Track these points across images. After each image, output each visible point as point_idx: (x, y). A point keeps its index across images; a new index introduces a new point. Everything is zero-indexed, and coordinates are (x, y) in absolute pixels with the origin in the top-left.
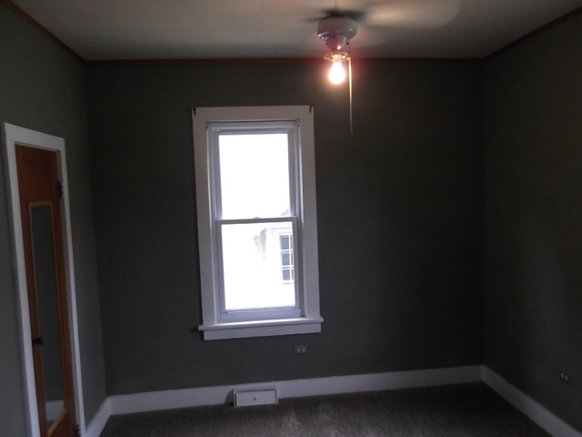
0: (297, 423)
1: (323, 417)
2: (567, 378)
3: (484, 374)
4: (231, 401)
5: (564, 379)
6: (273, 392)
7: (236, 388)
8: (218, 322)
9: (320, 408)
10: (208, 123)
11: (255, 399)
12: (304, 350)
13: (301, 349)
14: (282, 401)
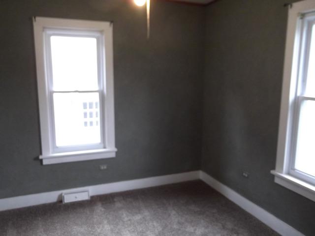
0: (103, 210)
1: (118, 205)
2: (246, 176)
3: (201, 175)
4: (60, 200)
5: (244, 176)
6: (86, 193)
7: (64, 192)
8: (52, 153)
9: (115, 200)
10: (44, 28)
11: (76, 197)
12: (105, 167)
13: (104, 167)
14: (92, 197)
